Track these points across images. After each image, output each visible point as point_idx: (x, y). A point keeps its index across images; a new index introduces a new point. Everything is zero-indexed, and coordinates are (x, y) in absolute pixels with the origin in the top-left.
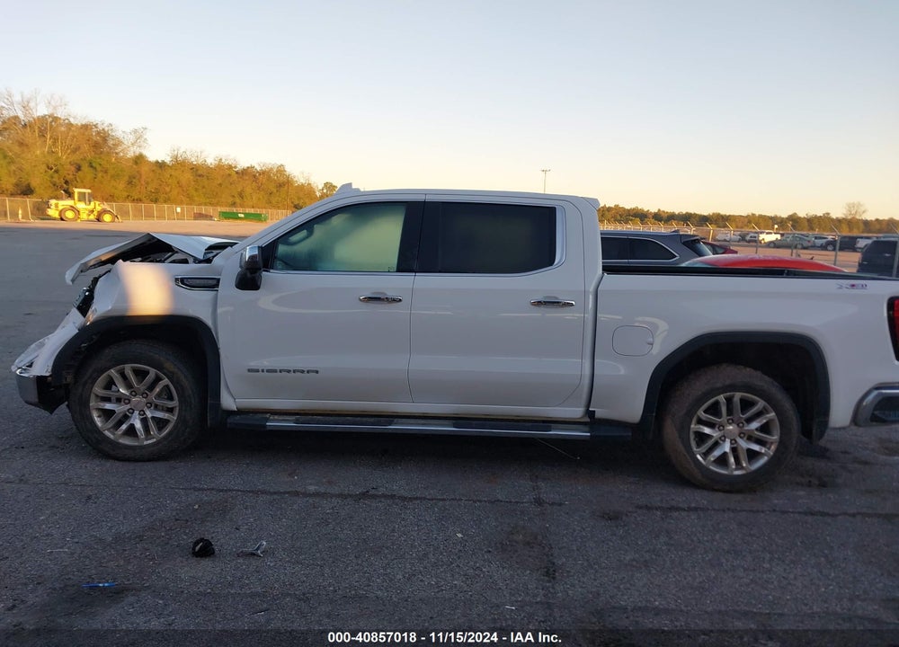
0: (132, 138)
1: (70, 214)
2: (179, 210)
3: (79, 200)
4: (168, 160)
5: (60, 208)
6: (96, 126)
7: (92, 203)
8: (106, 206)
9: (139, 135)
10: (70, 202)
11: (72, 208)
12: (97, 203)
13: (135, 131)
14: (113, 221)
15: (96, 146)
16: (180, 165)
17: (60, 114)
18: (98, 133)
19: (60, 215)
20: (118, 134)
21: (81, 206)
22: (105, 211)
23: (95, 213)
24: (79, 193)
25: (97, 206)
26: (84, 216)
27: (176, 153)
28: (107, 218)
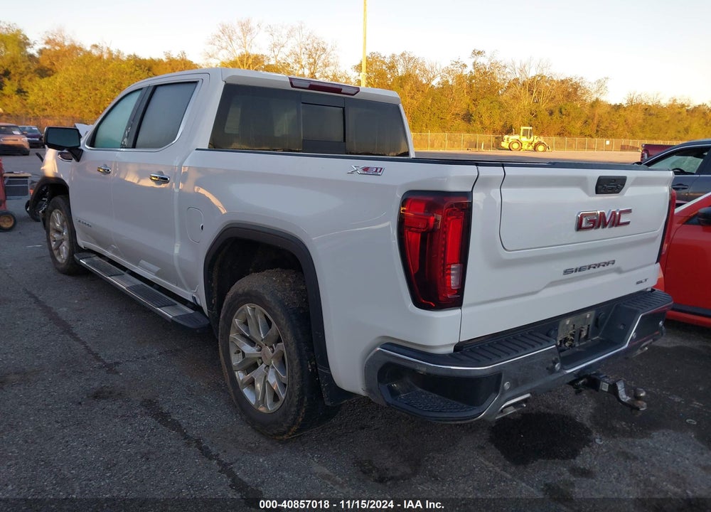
0: (595, 87)
1: (515, 146)
2: (608, 143)
3: (523, 135)
4: (624, 103)
5: (510, 141)
6: (571, 80)
7: (532, 137)
8: (542, 139)
9: (601, 84)
10: (516, 137)
11: (518, 142)
12: (536, 137)
13: (599, 81)
14: (544, 151)
15: (568, 95)
16: (634, 107)
17: (546, 73)
18: (572, 85)
19: (509, 147)
20: (586, 85)
21: (524, 139)
22: (540, 143)
23: (533, 145)
24: (524, 130)
25: (535, 139)
26: (525, 147)
27: (632, 97)
28: (541, 148)
